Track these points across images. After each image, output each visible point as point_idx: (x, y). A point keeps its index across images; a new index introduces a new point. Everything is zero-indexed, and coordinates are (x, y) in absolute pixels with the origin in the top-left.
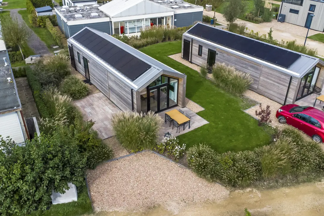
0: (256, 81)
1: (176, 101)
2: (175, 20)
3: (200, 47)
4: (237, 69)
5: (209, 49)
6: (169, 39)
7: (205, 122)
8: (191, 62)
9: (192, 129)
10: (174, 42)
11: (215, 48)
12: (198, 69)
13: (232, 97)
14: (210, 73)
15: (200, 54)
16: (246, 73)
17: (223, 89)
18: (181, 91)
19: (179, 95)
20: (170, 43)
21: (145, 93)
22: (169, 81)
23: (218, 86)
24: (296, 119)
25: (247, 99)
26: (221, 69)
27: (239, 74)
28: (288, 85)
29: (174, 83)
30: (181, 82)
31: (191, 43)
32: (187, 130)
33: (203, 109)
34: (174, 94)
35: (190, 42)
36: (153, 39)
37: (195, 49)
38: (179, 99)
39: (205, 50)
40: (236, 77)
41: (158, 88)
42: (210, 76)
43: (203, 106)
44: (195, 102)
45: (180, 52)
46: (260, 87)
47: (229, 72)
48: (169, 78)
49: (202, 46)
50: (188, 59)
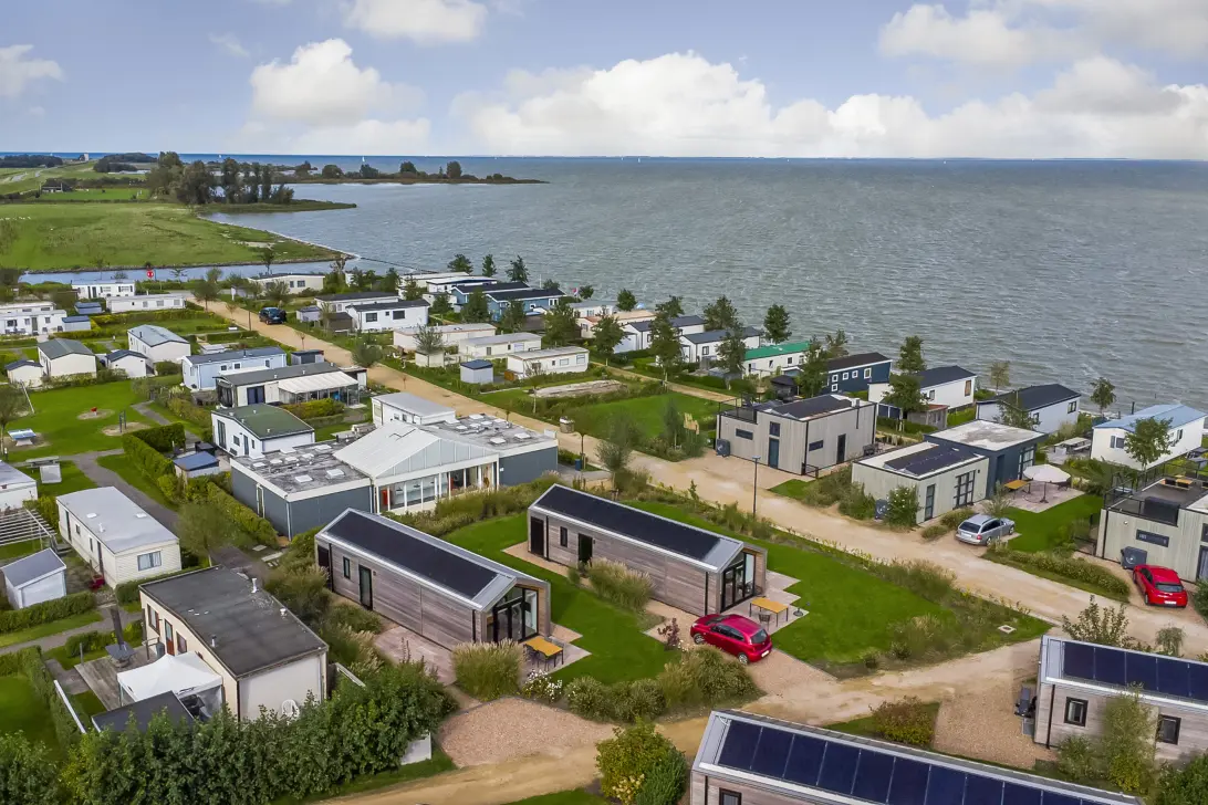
0: (660, 584)
1: (535, 627)
2: (502, 470)
3: (564, 532)
4: (629, 567)
5: (580, 535)
6: (495, 513)
7: (586, 653)
8: (548, 559)
9: (567, 663)
10: (506, 519)
11: (591, 531)
12: (563, 572)
13: (625, 613)
14: (584, 576)
15: (564, 542)
16: (643, 572)
17: (610, 601)
18: (543, 609)
19: (540, 617)
20: (498, 523)
21: (491, 615)
22: (524, 594)
23: (600, 598)
24: (716, 634)
25: (650, 614)
26: (603, 568)
27: (632, 573)
28: (704, 586)
29: (530, 598)
30: (542, 594)
31: (545, 524)
32: (560, 666)
33: (579, 636)
34: (531, 616)
35: (542, 522)
36: (463, 516)
37: (553, 534)
38: (540, 623)
39: (573, 537)
40: (628, 581)
41: (509, 606)
42: (586, 582)
43: (579, 632)
44: (565, 626)
45: (526, 539)
46: (669, 594)
47: (616, 572)
48: (524, 589)
49: (566, 530)
50: (541, 554)
